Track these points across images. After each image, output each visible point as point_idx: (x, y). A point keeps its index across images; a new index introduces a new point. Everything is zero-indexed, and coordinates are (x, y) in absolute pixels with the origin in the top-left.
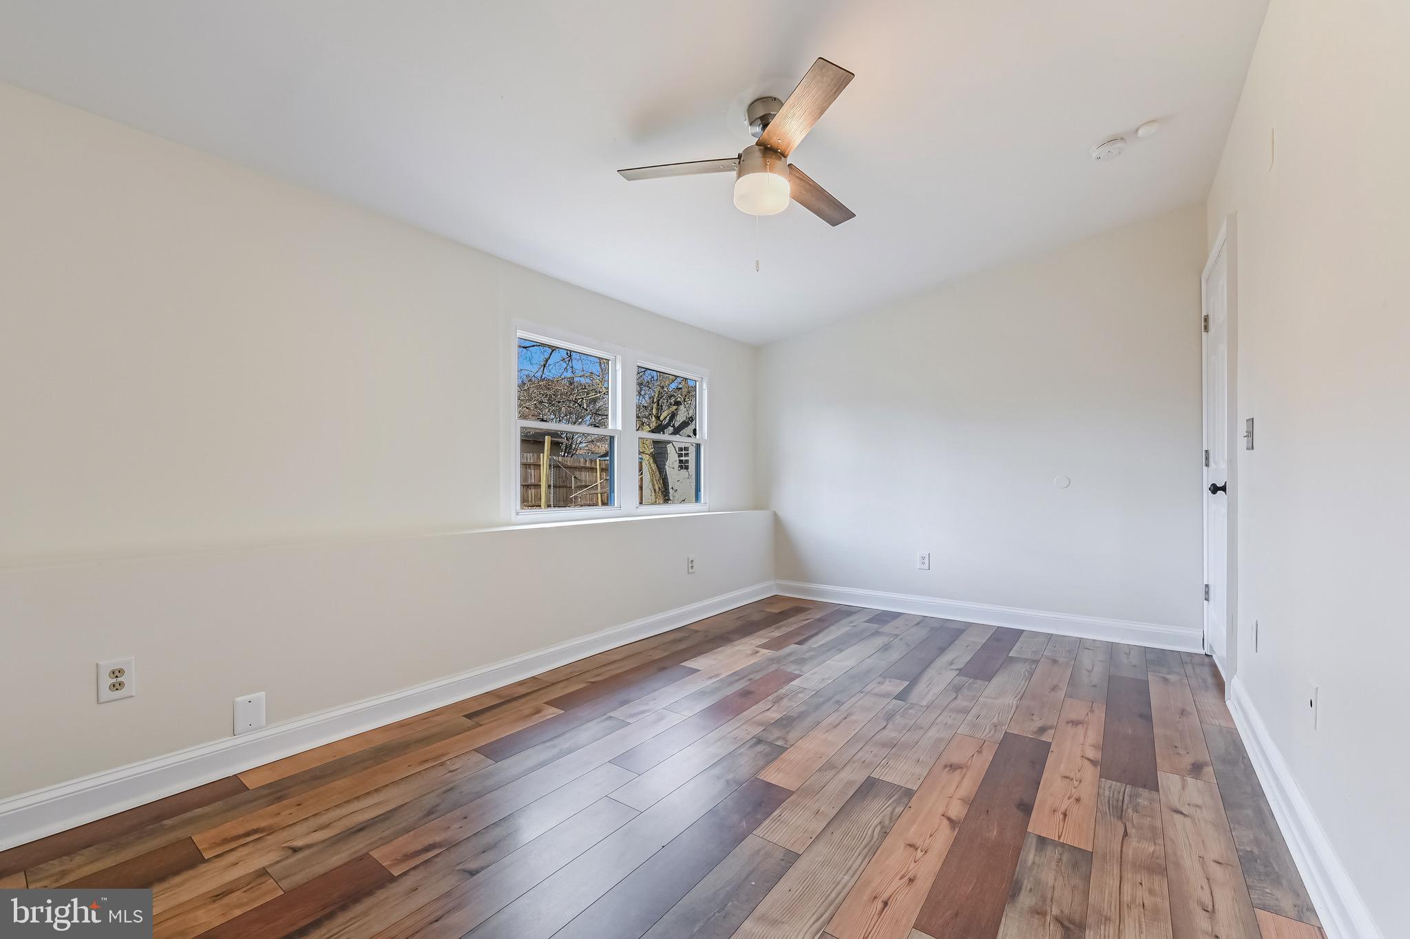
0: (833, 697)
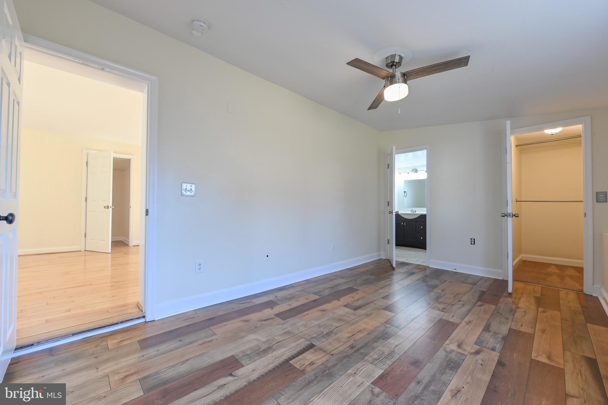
0: (354, 352)
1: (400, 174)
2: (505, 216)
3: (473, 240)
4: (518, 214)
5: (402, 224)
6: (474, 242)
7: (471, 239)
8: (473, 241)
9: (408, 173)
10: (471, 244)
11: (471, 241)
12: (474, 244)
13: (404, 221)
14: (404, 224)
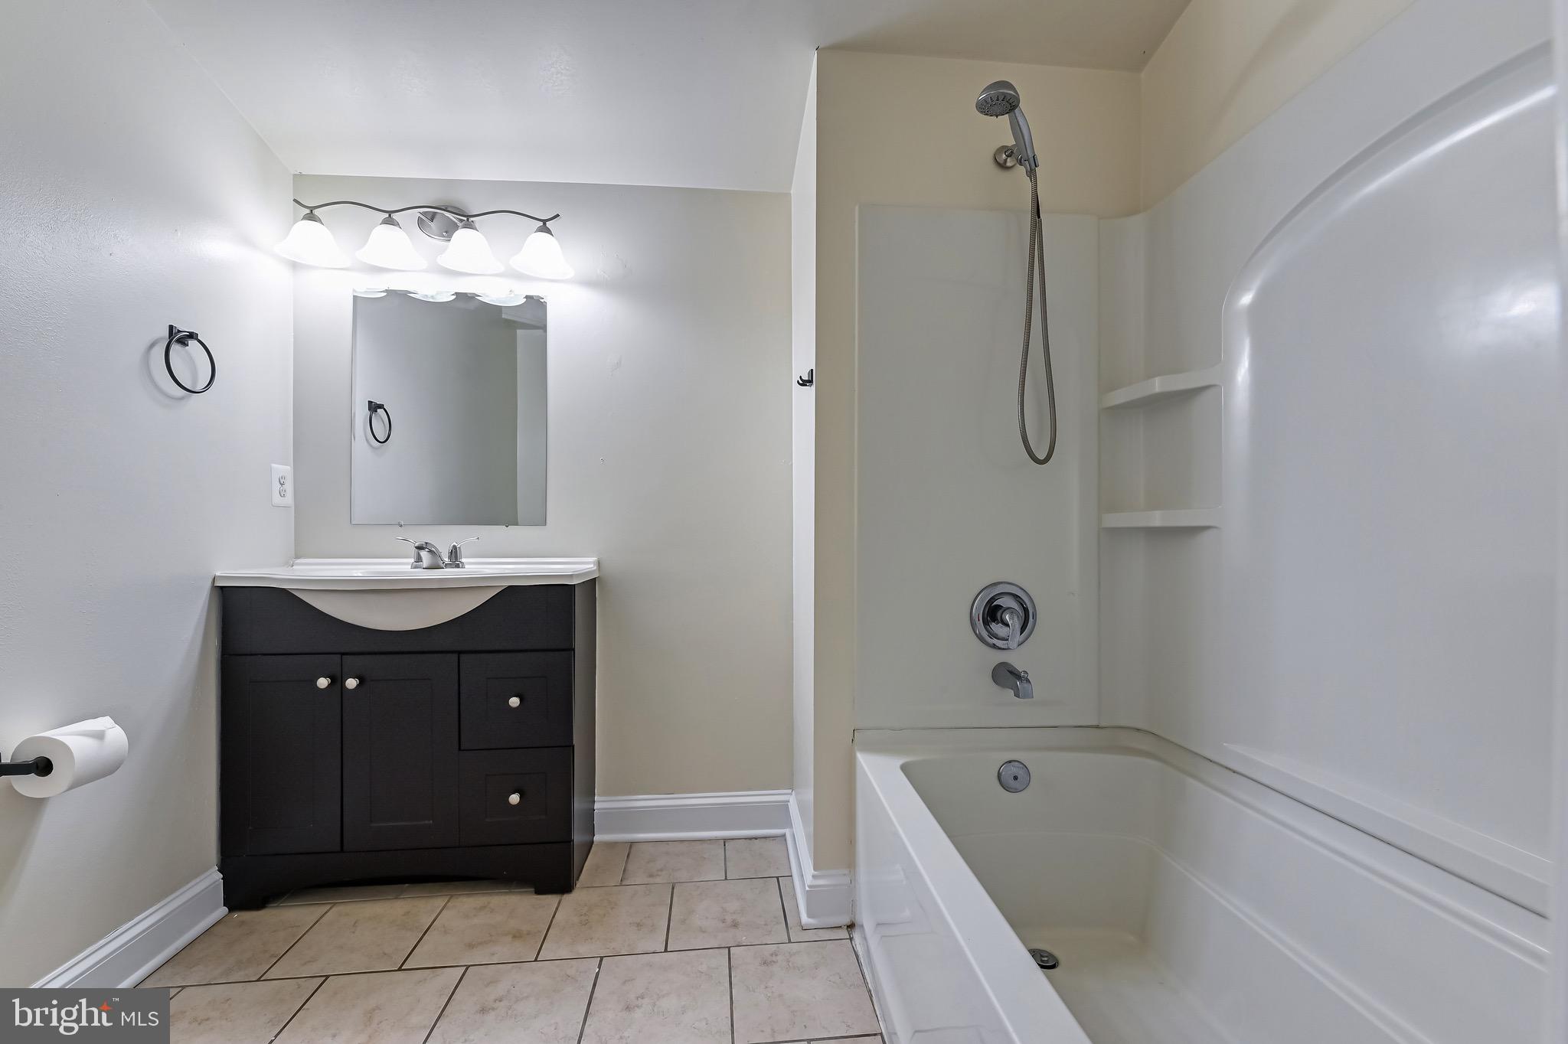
1: (311, 216)
5: (323, 683)
13: (343, 654)
14: (337, 681)
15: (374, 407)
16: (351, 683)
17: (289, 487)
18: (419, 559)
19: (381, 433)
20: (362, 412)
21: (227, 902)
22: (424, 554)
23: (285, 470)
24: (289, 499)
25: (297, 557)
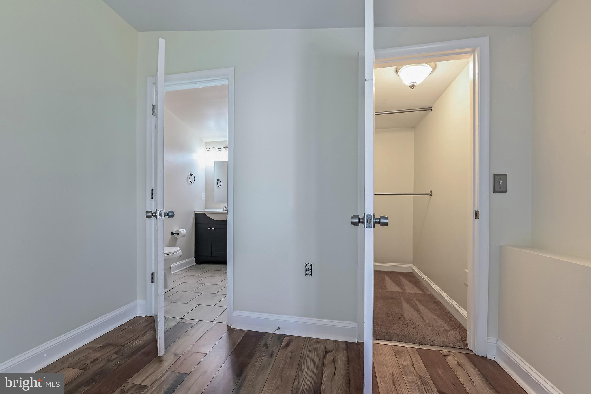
1: (208, 151)
2: (359, 222)
3: (309, 267)
4: (386, 218)
5: (209, 228)
6: (311, 271)
7: (306, 265)
8: (309, 270)
9: (220, 150)
10: (306, 274)
11: (306, 269)
12: (311, 275)
13: (212, 224)
14: (211, 228)
15: (218, 180)
16: (213, 229)
17: (205, 196)
18: (224, 209)
19: (219, 185)
20: (216, 181)
21: (195, 263)
22: (224, 208)
23: (204, 193)
24: (204, 199)
25: (206, 208)
